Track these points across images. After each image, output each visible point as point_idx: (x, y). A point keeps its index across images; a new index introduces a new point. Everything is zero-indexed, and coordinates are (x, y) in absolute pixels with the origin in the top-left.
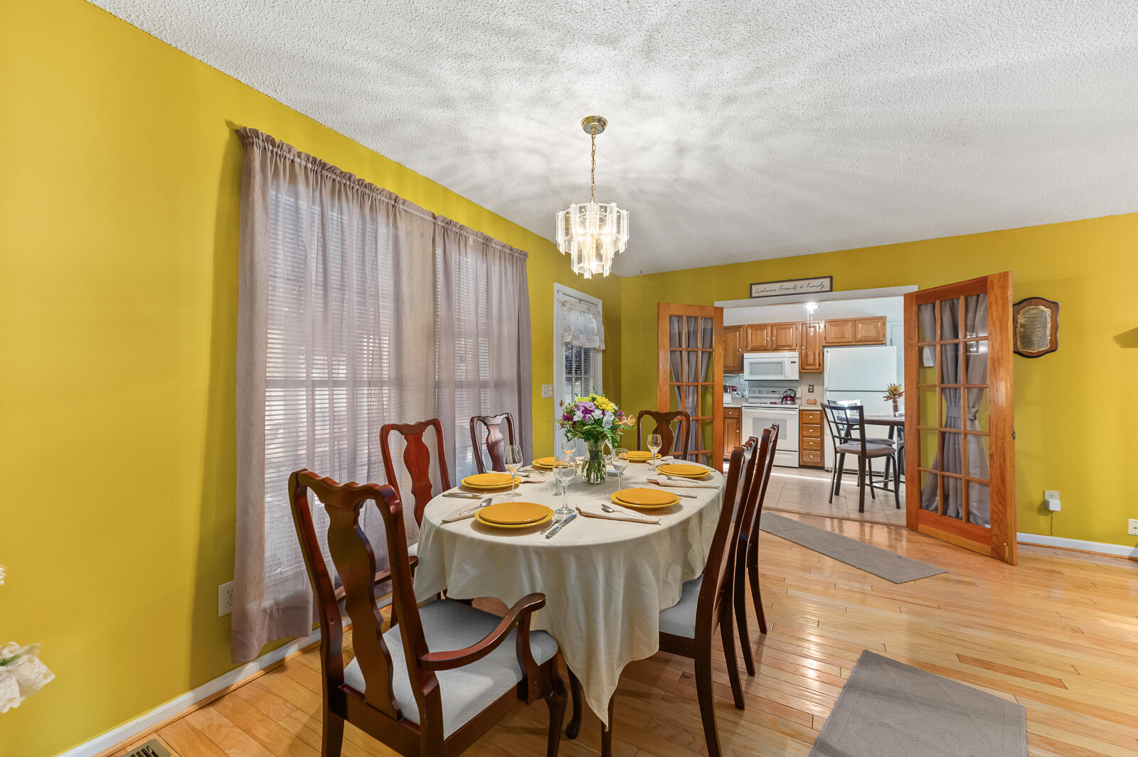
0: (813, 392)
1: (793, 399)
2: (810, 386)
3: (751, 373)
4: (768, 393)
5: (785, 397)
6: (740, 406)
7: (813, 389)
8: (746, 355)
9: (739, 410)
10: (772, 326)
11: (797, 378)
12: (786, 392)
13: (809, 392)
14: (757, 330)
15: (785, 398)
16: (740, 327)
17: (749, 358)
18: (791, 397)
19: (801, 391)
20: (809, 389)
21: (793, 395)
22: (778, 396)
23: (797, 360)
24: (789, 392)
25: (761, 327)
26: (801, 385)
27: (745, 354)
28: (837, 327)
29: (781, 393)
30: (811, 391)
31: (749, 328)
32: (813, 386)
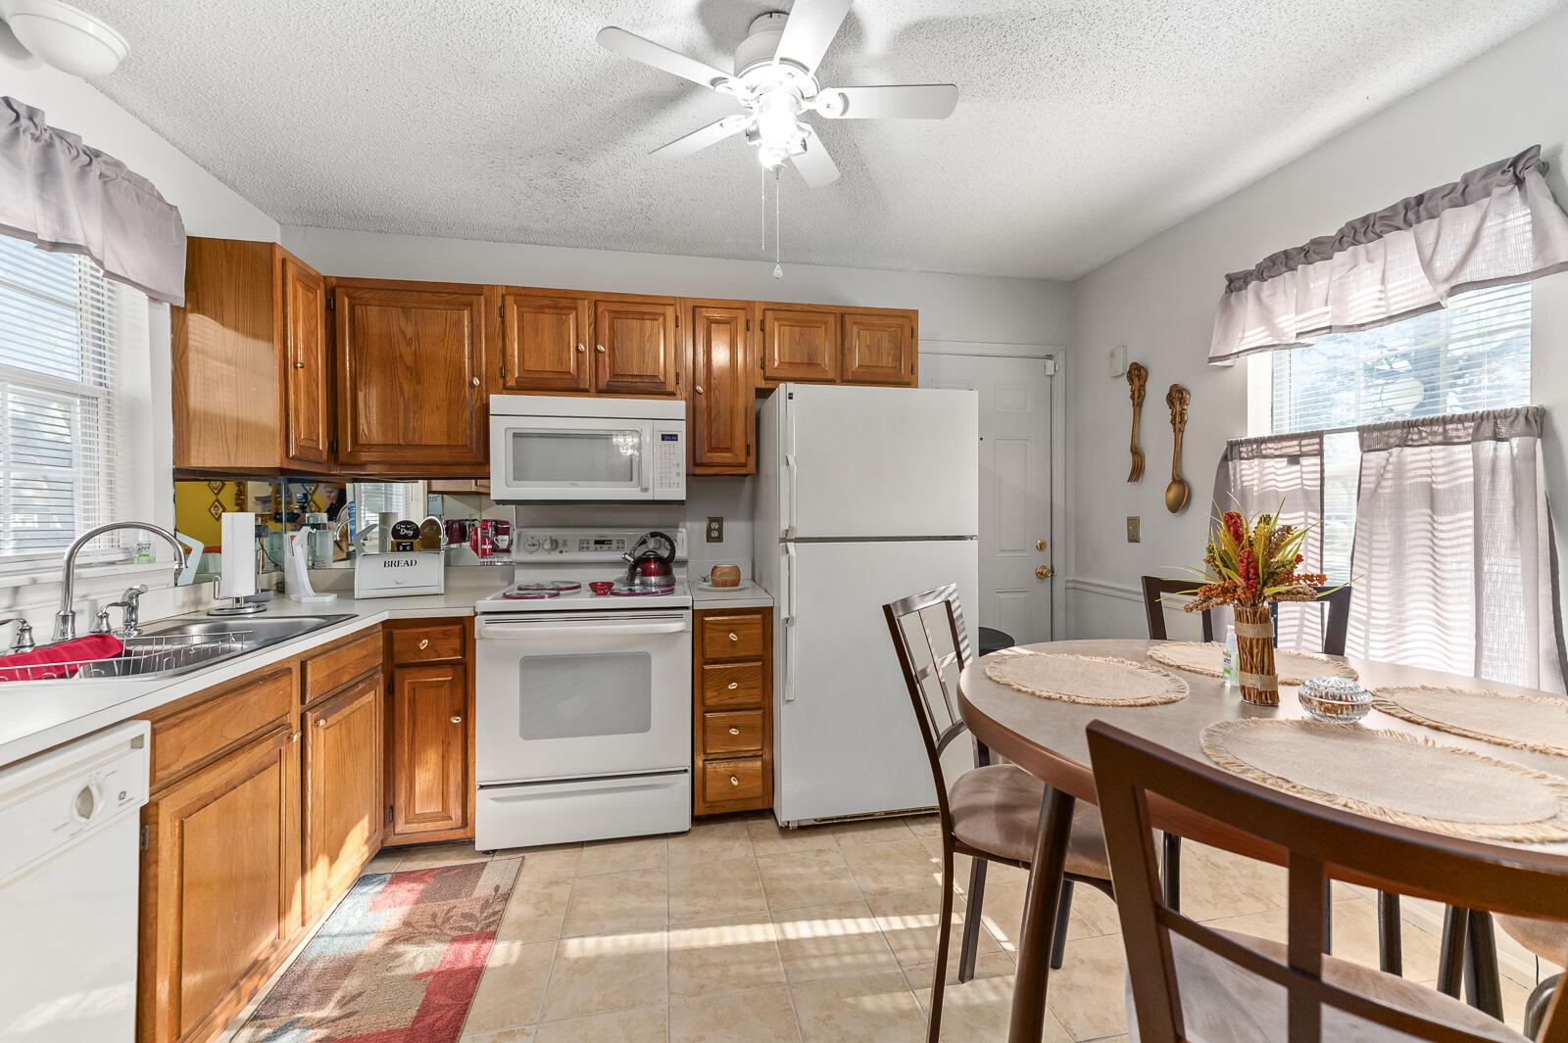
0: (720, 539)
1: (665, 566)
2: (712, 520)
3: (520, 473)
4: (583, 546)
5: (639, 562)
6: (466, 612)
7: (720, 530)
8: (498, 402)
9: (462, 628)
10: (597, 300)
11: (680, 493)
12: (644, 542)
13: (710, 539)
14: (540, 309)
15: (640, 566)
16: (477, 290)
17: (509, 412)
18: (659, 559)
19: (688, 537)
20: (709, 530)
21: (665, 554)
22: (618, 556)
23: (680, 429)
24: (651, 544)
25: (557, 303)
26: (684, 520)
27: (493, 397)
28: (797, 330)
29: (628, 548)
30: (715, 536)
31: (510, 300)
32: (719, 520)
